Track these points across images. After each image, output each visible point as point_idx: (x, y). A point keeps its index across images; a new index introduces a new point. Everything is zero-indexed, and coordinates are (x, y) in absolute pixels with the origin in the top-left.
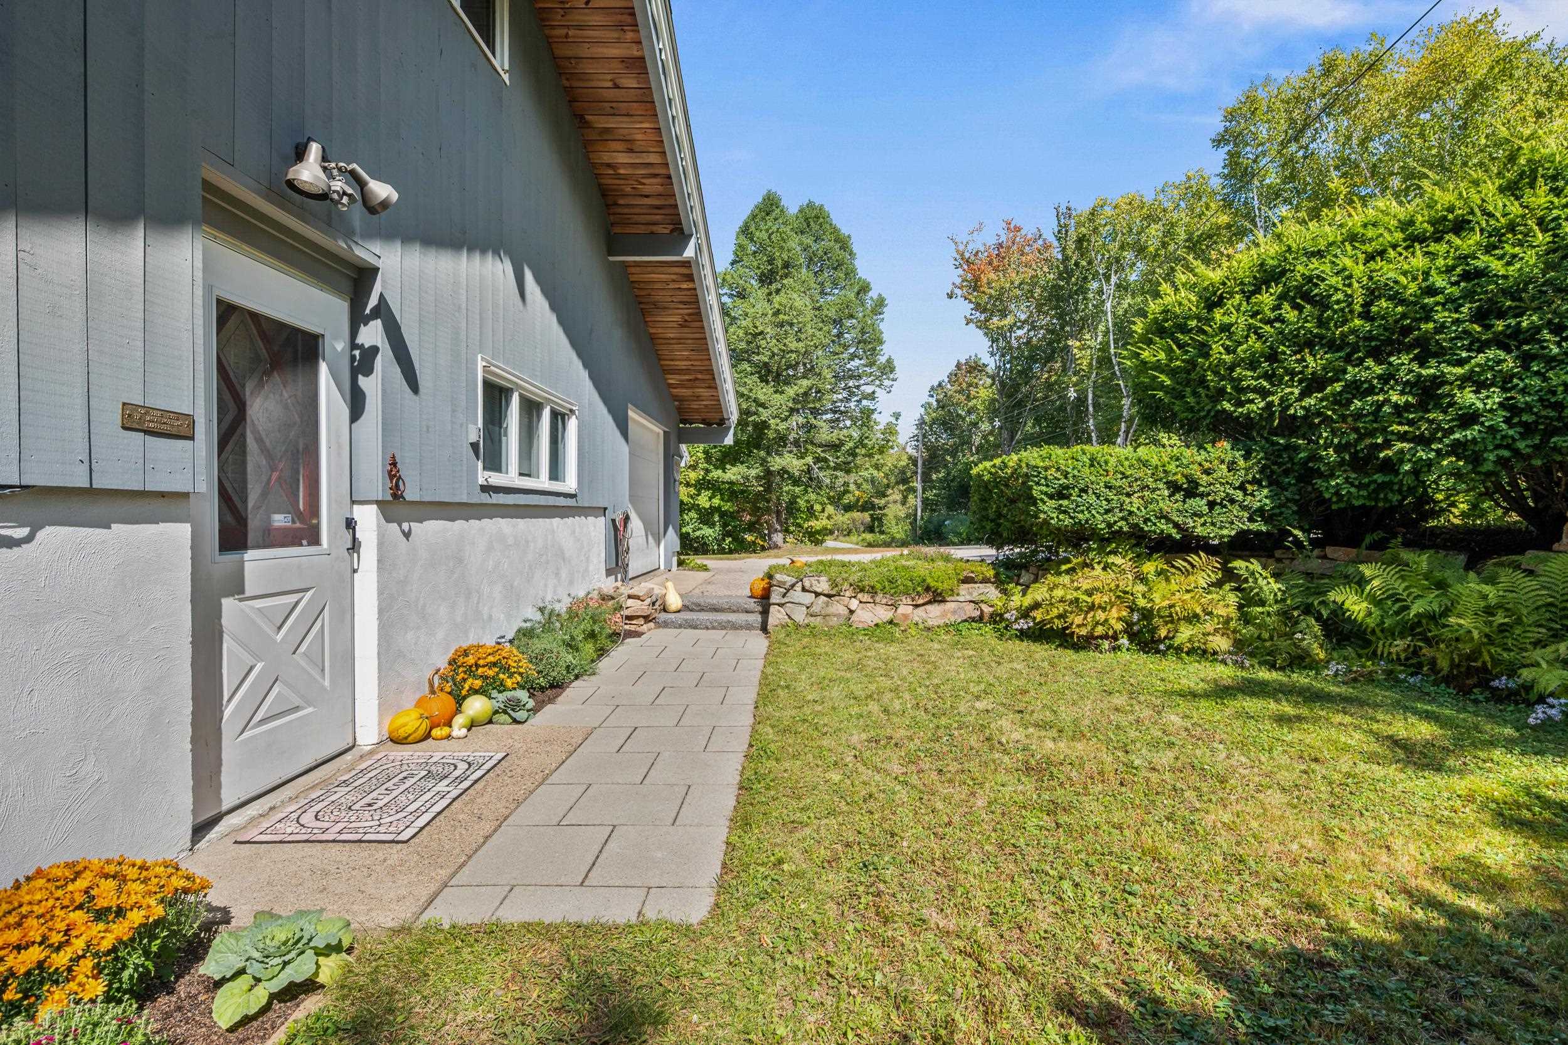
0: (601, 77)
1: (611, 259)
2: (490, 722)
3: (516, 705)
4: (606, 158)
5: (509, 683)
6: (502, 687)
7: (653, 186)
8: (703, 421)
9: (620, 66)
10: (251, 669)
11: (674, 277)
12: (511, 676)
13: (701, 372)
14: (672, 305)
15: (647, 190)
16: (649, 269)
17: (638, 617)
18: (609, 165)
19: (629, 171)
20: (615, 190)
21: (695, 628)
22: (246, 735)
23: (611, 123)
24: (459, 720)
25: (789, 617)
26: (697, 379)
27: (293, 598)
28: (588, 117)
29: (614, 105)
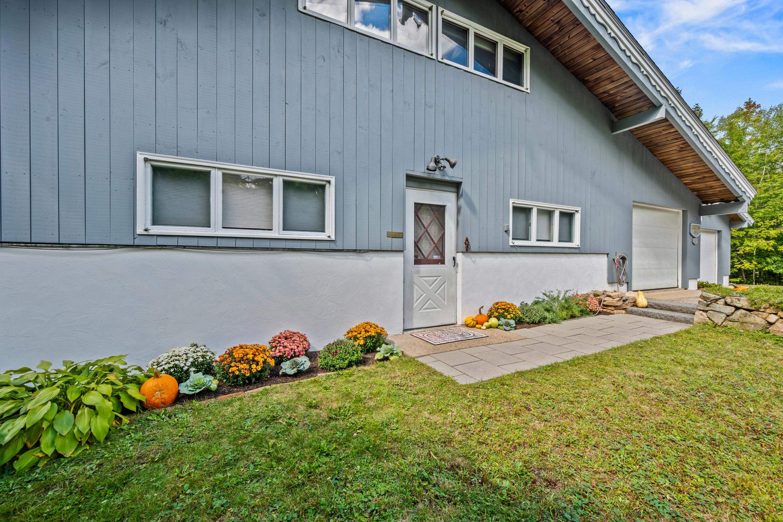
0: (586, 60)
1: (614, 133)
2: (497, 328)
3: (508, 324)
4: (601, 90)
5: (509, 316)
6: (505, 317)
7: (630, 91)
8: (722, 200)
9: (593, 51)
10: (422, 295)
11: (664, 128)
12: (509, 314)
13: (706, 173)
14: (668, 142)
15: (629, 94)
16: (646, 129)
17: (611, 306)
18: (604, 93)
19: (616, 90)
20: (611, 102)
21: (650, 317)
22: (421, 311)
23: (598, 75)
24: (486, 324)
25: (710, 319)
26: (705, 177)
27: (435, 278)
28: (586, 79)
29: (595, 68)
